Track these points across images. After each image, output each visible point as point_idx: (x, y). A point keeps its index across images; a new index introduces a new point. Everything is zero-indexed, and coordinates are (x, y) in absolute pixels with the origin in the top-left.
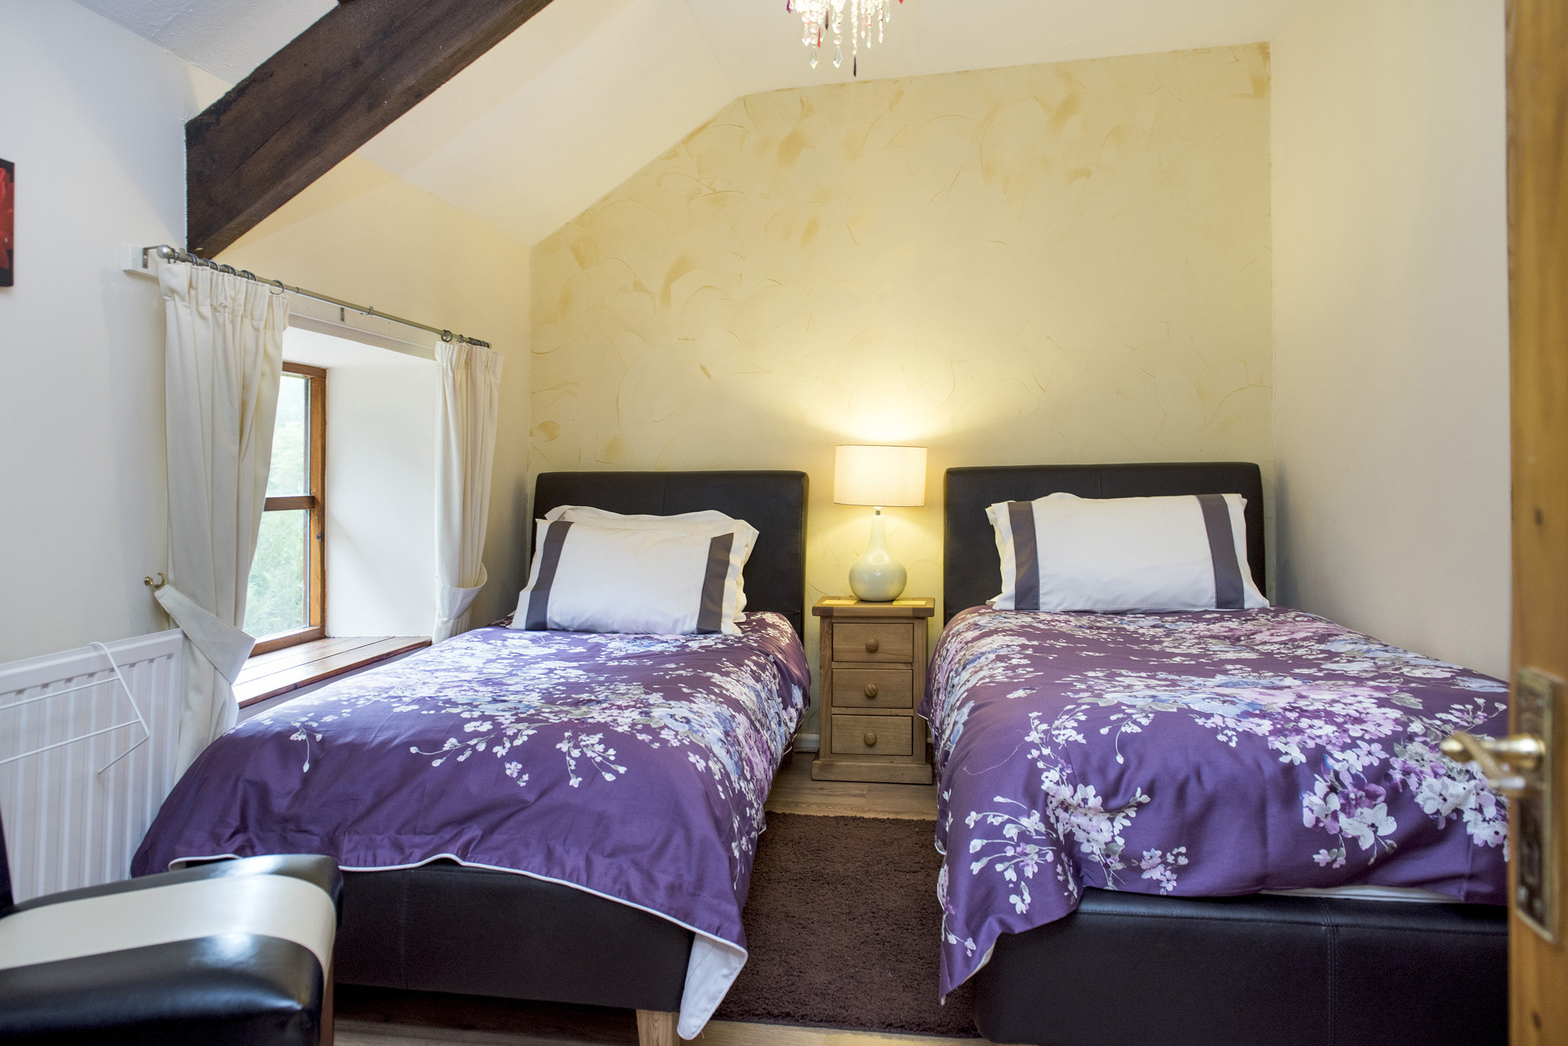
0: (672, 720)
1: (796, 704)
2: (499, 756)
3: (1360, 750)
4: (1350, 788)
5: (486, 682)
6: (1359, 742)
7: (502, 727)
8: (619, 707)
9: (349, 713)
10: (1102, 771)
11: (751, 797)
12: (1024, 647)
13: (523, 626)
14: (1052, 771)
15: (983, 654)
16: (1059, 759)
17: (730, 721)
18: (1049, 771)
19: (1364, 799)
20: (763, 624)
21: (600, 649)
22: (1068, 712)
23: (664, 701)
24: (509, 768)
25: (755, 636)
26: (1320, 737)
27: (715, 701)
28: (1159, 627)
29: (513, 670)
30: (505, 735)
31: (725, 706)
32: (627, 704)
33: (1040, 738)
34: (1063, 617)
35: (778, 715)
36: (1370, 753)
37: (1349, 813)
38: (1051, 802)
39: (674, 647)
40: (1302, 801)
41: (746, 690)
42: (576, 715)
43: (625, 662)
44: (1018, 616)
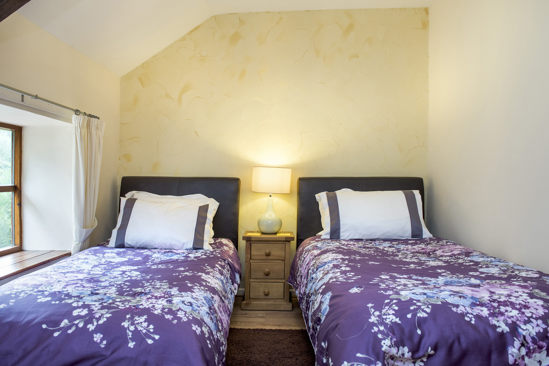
0: (183, 305)
1: (237, 282)
2: (90, 330)
3: (533, 323)
4: (530, 344)
5: (90, 281)
6: (531, 319)
7: (93, 312)
8: (156, 298)
9: (13, 303)
10: (411, 338)
11: (222, 340)
12: (344, 260)
13: (114, 245)
14: (386, 340)
15: (326, 263)
16: (389, 333)
17: (211, 300)
18: (385, 340)
19: (537, 349)
20: (222, 244)
21: (149, 258)
22: (387, 304)
23: (179, 293)
24: (96, 337)
25: (218, 251)
26: (512, 317)
27: (204, 290)
28: (392, 247)
29: (105, 272)
30: (94, 317)
31: (209, 292)
32: (160, 295)
33: (377, 320)
34: (352, 243)
35: (231, 289)
36: (538, 325)
37: (530, 356)
38: (386, 356)
39: (183, 257)
40: (508, 351)
41: (217, 281)
42: (133, 303)
43: (160, 266)
44: (333, 242)
